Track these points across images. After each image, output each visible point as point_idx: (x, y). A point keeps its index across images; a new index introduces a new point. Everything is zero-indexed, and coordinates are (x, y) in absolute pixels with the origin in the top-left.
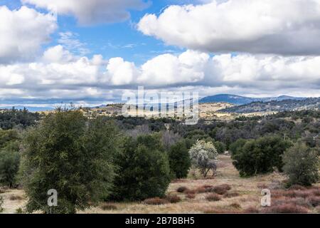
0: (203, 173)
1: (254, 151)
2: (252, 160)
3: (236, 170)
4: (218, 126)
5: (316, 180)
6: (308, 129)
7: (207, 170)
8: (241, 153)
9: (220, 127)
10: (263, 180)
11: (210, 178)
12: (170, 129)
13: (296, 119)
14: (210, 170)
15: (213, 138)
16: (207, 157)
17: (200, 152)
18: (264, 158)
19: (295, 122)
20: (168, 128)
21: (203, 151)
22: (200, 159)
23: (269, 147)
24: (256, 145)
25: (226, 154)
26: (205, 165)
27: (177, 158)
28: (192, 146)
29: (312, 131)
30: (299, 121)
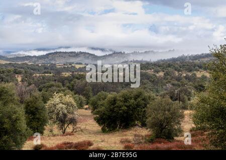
0: (62, 128)
1: (116, 105)
2: (114, 114)
3: (97, 125)
4: (77, 78)
5: (178, 134)
6: (170, 82)
7: (66, 126)
8: (103, 108)
9: (79, 79)
10: (126, 135)
11: (70, 134)
12: (22, 81)
13: (158, 72)
14: (70, 126)
15: (72, 90)
16: (66, 112)
17: (58, 107)
18: (127, 113)
19: (157, 75)
20: (19, 79)
21: (61, 105)
22: (58, 114)
23: (132, 101)
24: (118, 98)
25: (86, 109)
26: (63, 120)
27: (33, 113)
28: (48, 100)
29: (173, 85)
30: (161, 74)
